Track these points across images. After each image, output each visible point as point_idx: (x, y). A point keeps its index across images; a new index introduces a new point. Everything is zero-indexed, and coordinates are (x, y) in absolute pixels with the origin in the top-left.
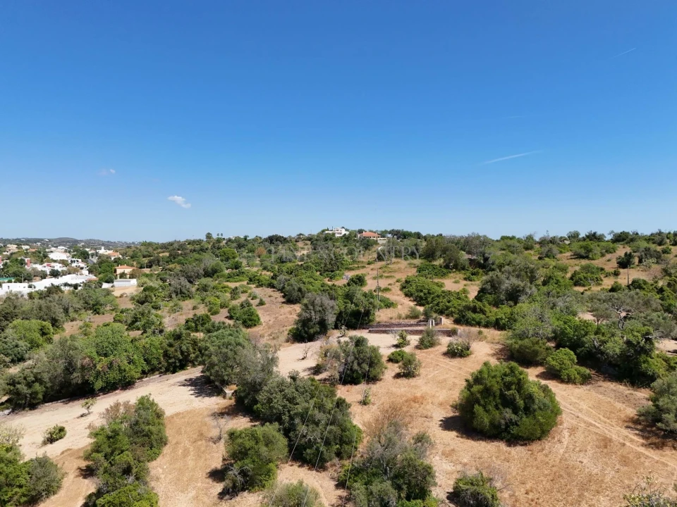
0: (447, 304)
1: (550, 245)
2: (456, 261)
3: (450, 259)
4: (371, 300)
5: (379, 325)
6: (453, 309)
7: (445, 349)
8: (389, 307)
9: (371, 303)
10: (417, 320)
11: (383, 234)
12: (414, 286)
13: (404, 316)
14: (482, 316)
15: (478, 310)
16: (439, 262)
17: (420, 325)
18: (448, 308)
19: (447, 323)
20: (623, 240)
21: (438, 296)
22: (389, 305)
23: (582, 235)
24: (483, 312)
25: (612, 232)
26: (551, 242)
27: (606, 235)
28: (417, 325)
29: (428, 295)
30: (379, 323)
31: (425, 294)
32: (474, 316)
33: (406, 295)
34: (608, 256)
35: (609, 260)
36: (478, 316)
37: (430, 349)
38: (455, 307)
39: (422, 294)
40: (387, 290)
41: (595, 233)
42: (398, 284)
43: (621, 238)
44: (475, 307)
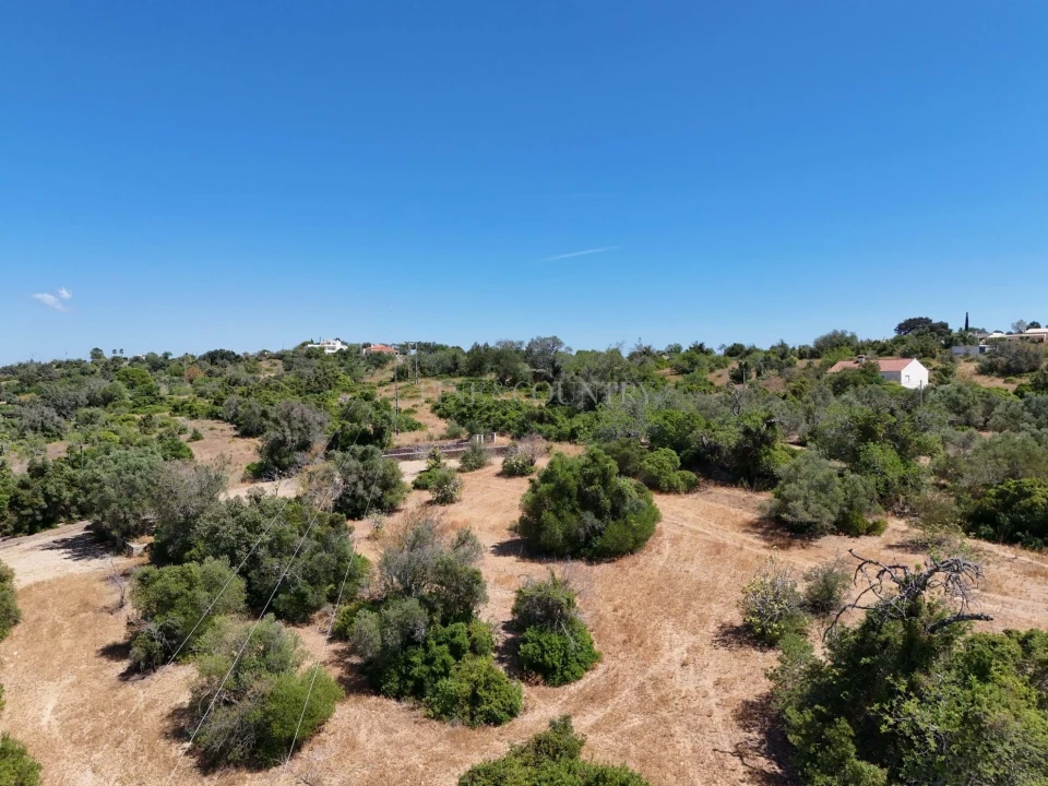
0: (502, 417)
1: (643, 357)
2: (514, 375)
3: (506, 371)
4: (386, 413)
5: (398, 449)
6: (511, 422)
7: (499, 469)
8: (414, 430)
9: (385, 417)
10: (456, 440)
11: (404, 349)
12: (453, 403)
13: (436, 437)
14: (553, 427)
15: (547, 419)
16: (490, 377)
17: (462, 446)
18: (503, 422)
19: (501, 441)
20: (737, 354)
21: (489, 409)
22: (413, 427)
23: (685, 347)
24: (552, 421)
25: (723, 346)
26: (644, 353)
27: (715, 350)
28: (457, 446)
29: (474, 410)
30: (398, 447)
31: (469, 409)
32: (540, 427)
33: (441, 416)
34: (718, 372)
35: (719, 376)
36: (546, 428)
37: (477, 472)
38: (513, 420)
39: (465, 410)
40: (409, 411)
41: (701, 345)
42: (429, 406)
43: (735, 351)
44: (542, 415)
